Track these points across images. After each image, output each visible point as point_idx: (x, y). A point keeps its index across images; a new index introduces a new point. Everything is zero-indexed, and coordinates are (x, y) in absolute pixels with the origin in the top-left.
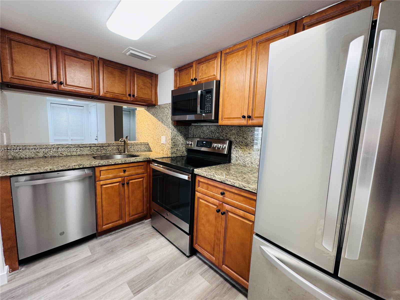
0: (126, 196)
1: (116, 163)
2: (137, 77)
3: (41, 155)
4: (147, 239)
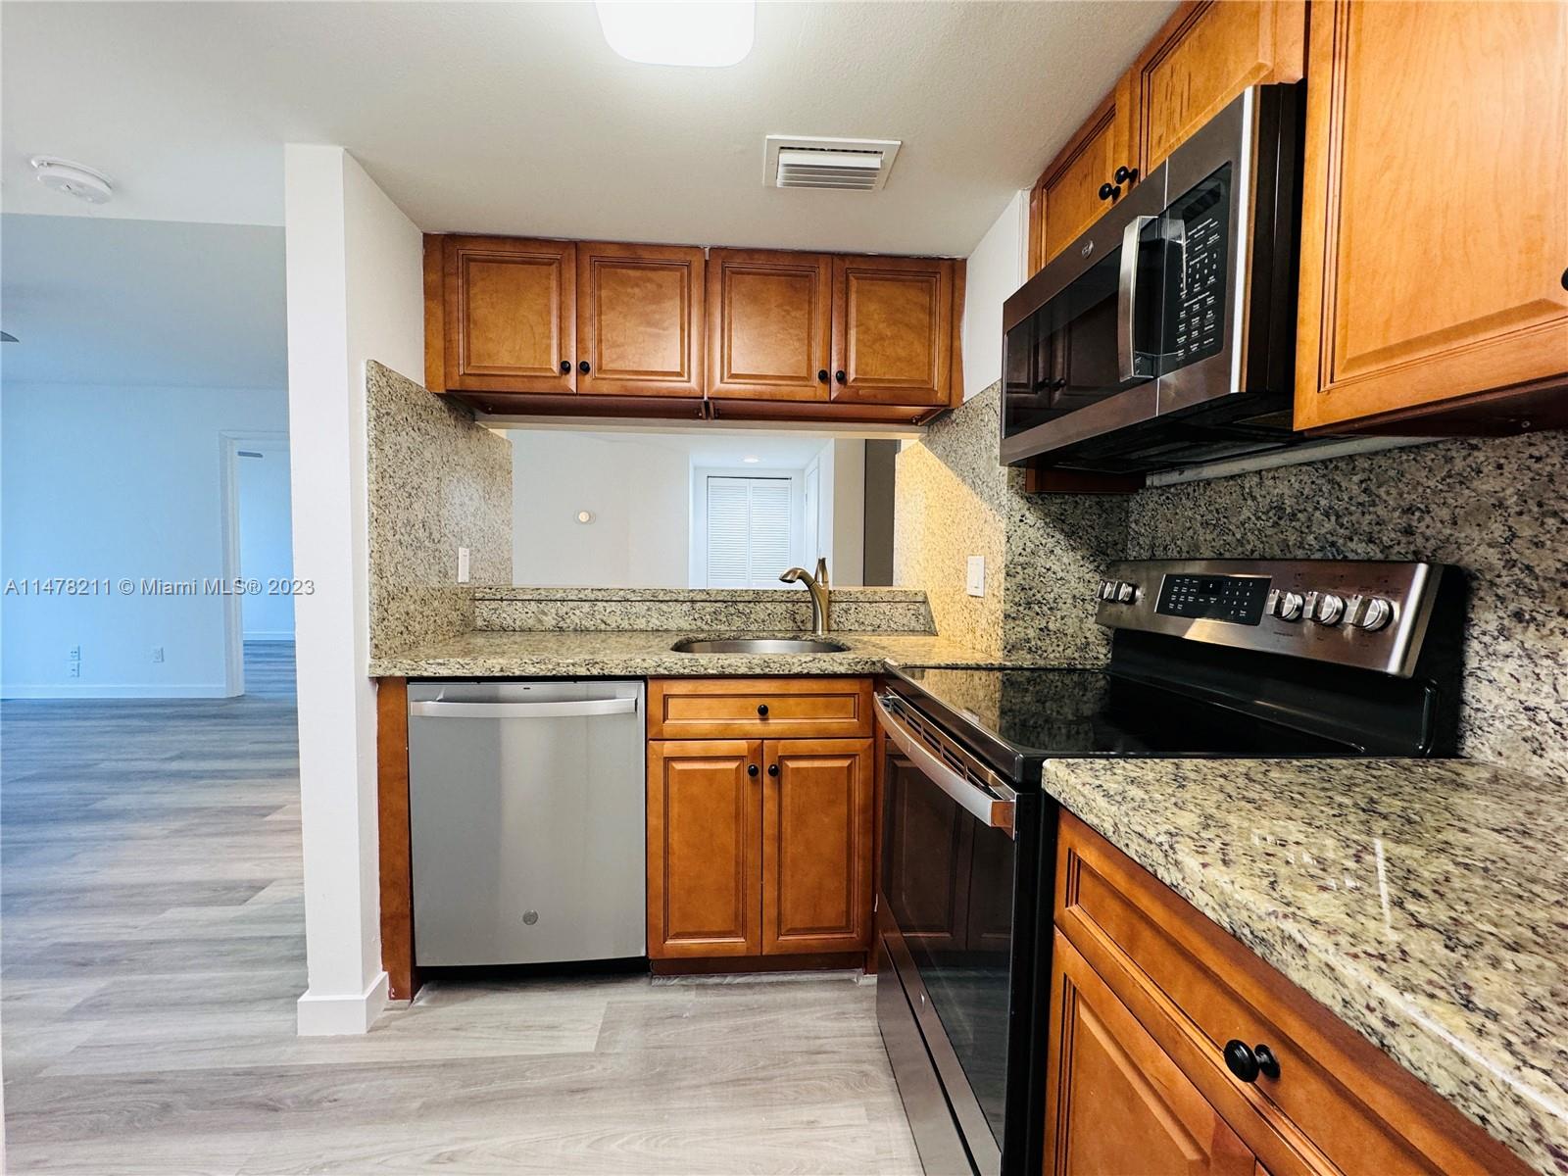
0: (769, 830)
1: (728, 671)
2: (857, 292)
4: (822, 1089)
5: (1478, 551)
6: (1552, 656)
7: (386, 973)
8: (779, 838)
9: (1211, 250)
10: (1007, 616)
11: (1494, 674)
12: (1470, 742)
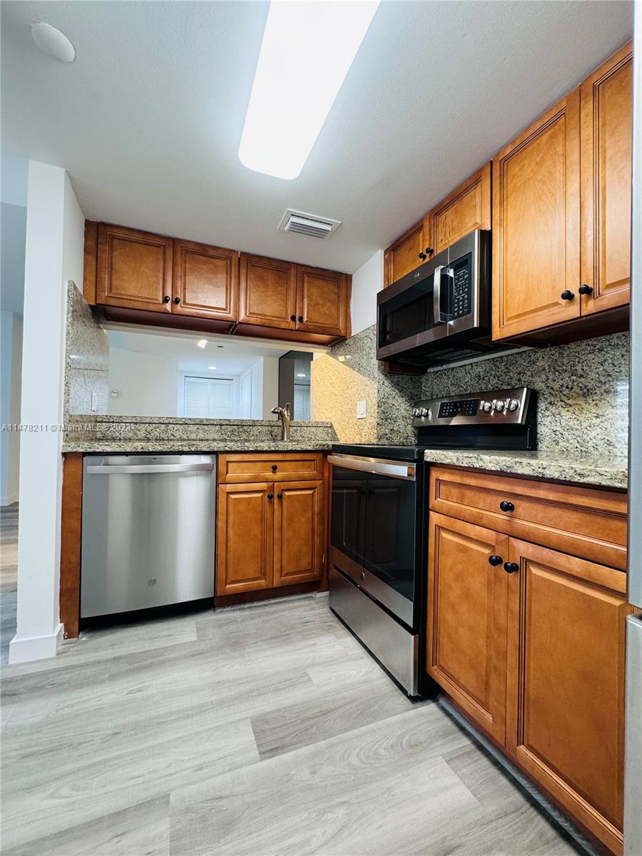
0: (276, 526)
1: (259, 449)
2: (308, 283)
3: (141, 434)
4: (314, 633)
5: (539, 385)
6: (559, 414)
7: (62, 624)
8: (281, 529)
9: (466, 280)
10: (378, 424)
11: (545, 422)
12: (540, 445)
